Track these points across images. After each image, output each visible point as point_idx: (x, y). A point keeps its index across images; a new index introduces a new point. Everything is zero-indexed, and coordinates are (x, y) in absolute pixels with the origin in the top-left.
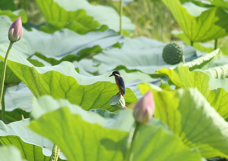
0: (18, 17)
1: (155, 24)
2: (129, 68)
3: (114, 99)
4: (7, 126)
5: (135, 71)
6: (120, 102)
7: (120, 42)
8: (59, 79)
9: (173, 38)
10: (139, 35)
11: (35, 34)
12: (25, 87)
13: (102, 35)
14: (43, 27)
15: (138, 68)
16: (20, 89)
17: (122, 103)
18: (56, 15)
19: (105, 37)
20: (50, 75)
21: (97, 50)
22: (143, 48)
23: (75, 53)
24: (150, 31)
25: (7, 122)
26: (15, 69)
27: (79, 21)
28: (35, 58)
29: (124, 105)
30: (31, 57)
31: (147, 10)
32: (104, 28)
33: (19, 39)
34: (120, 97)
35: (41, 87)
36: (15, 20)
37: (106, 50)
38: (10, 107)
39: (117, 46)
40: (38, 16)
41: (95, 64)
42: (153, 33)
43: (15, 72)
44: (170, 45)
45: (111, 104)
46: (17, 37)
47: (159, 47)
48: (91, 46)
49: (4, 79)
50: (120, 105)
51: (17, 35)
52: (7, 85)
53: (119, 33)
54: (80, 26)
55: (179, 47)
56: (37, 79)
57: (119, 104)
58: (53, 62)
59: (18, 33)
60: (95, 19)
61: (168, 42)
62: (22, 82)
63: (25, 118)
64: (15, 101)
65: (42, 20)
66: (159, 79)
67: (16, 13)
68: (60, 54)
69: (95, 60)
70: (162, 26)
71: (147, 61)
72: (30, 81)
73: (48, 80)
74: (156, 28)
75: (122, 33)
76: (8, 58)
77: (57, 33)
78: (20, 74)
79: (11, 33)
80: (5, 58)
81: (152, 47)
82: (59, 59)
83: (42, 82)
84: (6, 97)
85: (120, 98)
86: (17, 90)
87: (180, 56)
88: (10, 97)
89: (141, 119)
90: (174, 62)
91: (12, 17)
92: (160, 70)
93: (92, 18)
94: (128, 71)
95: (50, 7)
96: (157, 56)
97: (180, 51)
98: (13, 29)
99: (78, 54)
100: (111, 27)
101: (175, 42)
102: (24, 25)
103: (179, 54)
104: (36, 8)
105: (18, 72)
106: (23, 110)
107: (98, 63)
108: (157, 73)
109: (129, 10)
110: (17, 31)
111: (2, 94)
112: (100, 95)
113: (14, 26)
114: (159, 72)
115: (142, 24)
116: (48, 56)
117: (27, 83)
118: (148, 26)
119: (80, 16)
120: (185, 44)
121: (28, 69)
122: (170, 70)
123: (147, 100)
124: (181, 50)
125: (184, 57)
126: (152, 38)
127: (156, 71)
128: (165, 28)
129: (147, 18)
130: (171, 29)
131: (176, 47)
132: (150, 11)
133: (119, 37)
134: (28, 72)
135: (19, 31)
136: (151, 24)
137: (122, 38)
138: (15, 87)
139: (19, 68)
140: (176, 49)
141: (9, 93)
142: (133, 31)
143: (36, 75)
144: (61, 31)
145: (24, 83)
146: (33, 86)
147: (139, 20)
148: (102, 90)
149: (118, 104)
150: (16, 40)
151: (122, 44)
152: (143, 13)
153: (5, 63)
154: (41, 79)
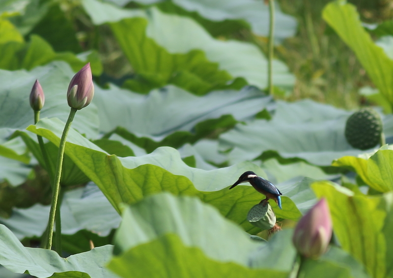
0: (85, 64)
1: (332, 76)
2: (285, 155)
3: (255, 212)
4: (65, 261)
5: (295, 160)
6: (266, 217)
7: (269, 108)
8: (160, 179)
9: (363, 102)
10: (303, 97)
11: (115, 95)
12: (97, 191)
13: (235, 96)
14: (129, 82)
15: (301, 155)
16: (88, 195)
17: (271, 218)
18: (152, 60)
19: (242, 100)
20: (144, 172)
21: (227, 123)
22: (309, 121)
23: (187, 129)
24: (322, 88)
25: (65, 254)
26: (80, 159)
27: (194, 70)
28: (115, 138)
29: (273, 222)
30: (108, 135)
31: (316, 50)
32: (239, 83)
33: (87, 104)
34: (266, 208)
35: (128, 191)
36: (79, 69)
37: (243, 123)
38: (70, 227)
39: (263, 115)
40: (120, 62)
41: (223, 149)
42: (327, 94)
43: (80, 164)
44: (359, 114)
45: (250, 221)
46: (82, 100)
47: (339, 117)
48: (217, 115)
49: (60, 176)
50: (267, 221)
51: (84, 96)
52: (65, 187)
53: (267, 93)
54: (196, 80)
55: (374, 119)
56: (120, 178)
57: (264, 219)
58: (149, 146)
59: (85, 93)
60: (223, 67)
61: (354, 109)
62: (92, 183)
63: (96, 246)
64: (78, 217)
65: (127, 69)
66: (339, 175)
67: (82, 57)
68: (160, 130)
69: (223, 142)
70: (344, 80)
71: (317, 143)
72: (108, 180)
73: (141, 180)
74: (333, 84)
75: (272, 92)
76: (67, 139)
77: (155, 93)
78: (90, 168)
79: (72, 93)
80: (61, 138)
81: (326, 117)
82: (158, 139)
83: (130, 183)
84: (63, 210)
85: (266, 210)
86: (83, 197)
87: (377, 134)
88: (70, 209)
89: (307, 249)
90: (366, 144)
91: (74, 64)
92: (340, 159)
93: (215, 66)
94: (283, 161)
95: (141, 45)
96: (334, 134)
97: (376, 126)
98: (76, 86)
99: (193, 130)
100: (251, 82)
101: (368, 109)
102: (95, 79)
103: (374, 130)
104: (117, 49)
105: (86, 165)
106: (94, 232)
107: (230, 147)
108: (335, 165)
109: (284, 52)
110: (83, 90)
111: (56, 203)
112: (234, 206)
113: (78, 80)
114: (339, 162)
115: (307, 77)
116: (139, 135)
117: (101, 185)
118: (318, 80)
119: (195, 61)
120: (384, 112)
121: (104, 158)
122: (359, 160)
123: (318, 214)
124: (378, 123)
125: (384, 136)
126: (326, 101)
127: (334, 162)
128: (350, 84)
129: (318, 66)
130: (360, 85)
131: (370, 118)
132: (322, 52)
133: (267, 99)
134: (104, 164)
135: (86, 89)
136: (324, 76)
137: (272, 101)
138: (80, 191)
139: (88, 156)
140: (370, 121)
141: (67, 203)
142: (291, 88)
143: (119, 171)
144: (163, 90)
145: (95, 184)
146: (113, 190)
147: (302, 69)
148: (239, 199)
149: (262, 219)
150: (82, 105)
151: (273, 112)
152: (310, 57)
153: (61, 147)
154: (128, 177)
